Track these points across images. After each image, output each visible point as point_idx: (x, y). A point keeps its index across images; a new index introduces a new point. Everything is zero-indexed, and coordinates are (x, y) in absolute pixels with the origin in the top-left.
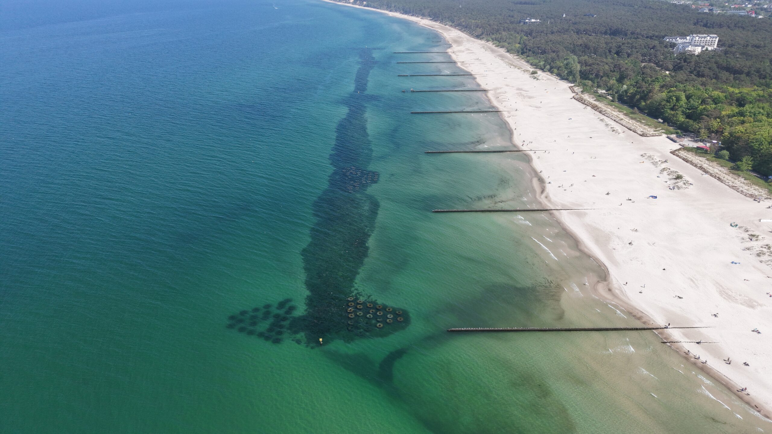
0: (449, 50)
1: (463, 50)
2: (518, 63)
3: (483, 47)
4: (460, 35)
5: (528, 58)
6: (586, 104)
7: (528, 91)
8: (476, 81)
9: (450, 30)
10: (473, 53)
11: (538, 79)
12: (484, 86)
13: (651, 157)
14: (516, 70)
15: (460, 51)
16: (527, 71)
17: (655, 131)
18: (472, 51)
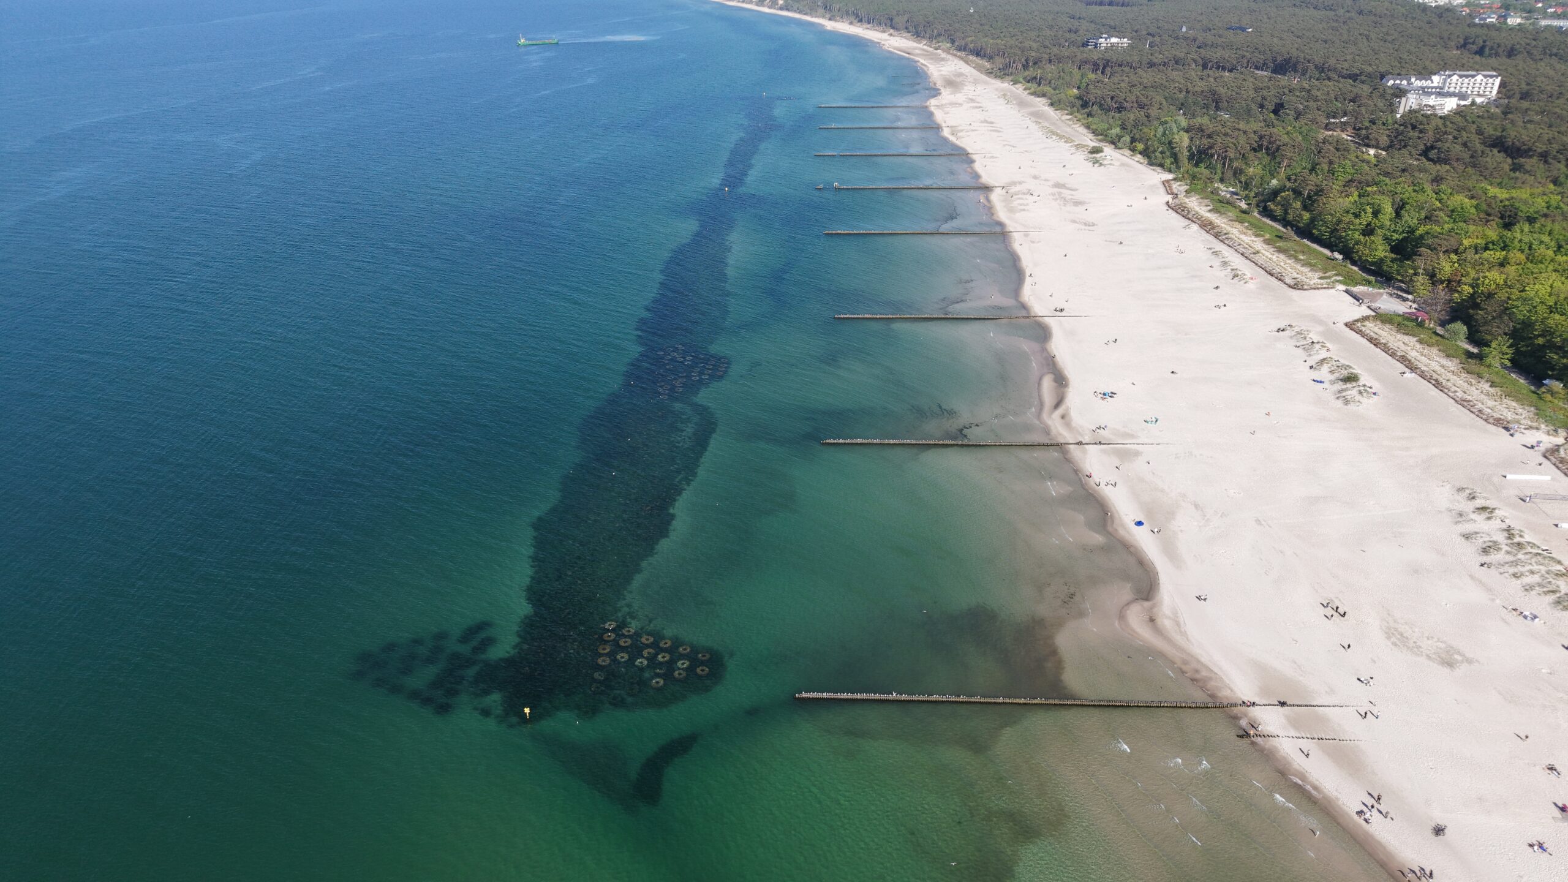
0: (933, 102)
1: (960, 101)
2: (1068, 129)
3: (1004, 95)
4: (962, 71)
5: (1090, 119)
6: (1189, 219)
7: (1076, 190)
8: (972, 168)
9: (943, 59)
10: (980, 107)
11: (1101, 165)
12: (986, 179)
13: (1302, 334)
14: (1062, 144)
15: (953, 104)
16: (1083, 146)
17: (1321, 278)
18: (978, 103)
